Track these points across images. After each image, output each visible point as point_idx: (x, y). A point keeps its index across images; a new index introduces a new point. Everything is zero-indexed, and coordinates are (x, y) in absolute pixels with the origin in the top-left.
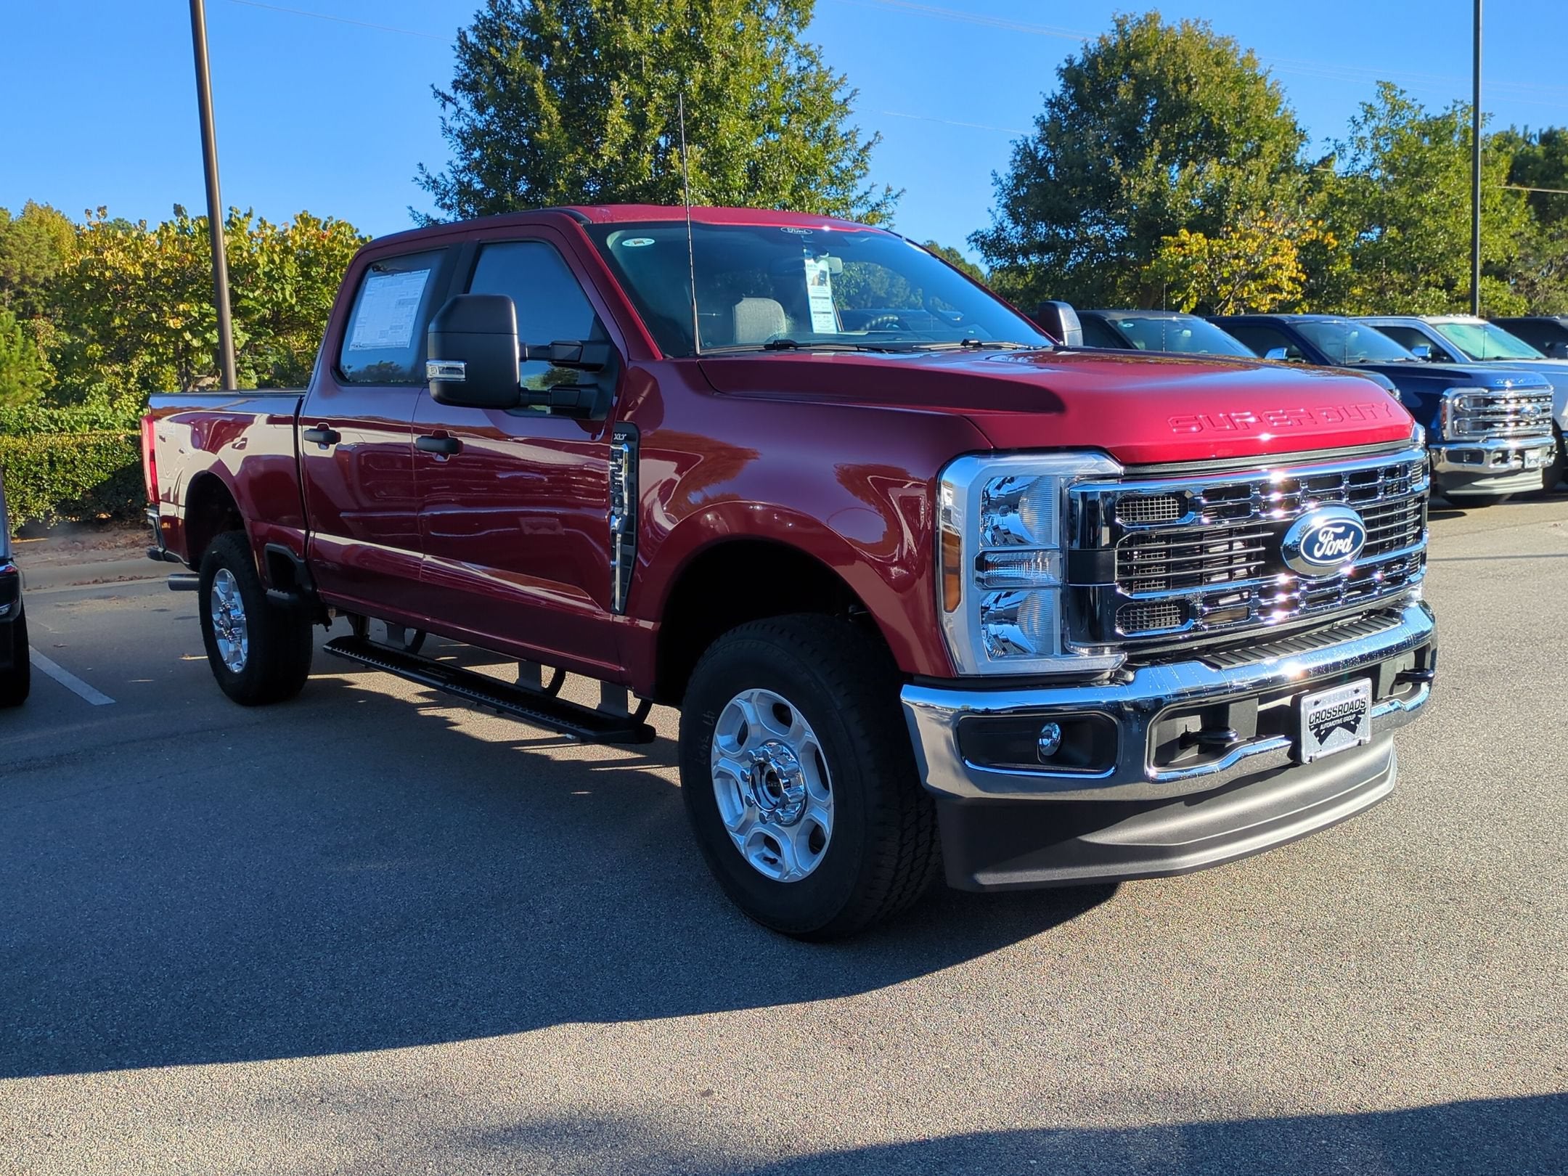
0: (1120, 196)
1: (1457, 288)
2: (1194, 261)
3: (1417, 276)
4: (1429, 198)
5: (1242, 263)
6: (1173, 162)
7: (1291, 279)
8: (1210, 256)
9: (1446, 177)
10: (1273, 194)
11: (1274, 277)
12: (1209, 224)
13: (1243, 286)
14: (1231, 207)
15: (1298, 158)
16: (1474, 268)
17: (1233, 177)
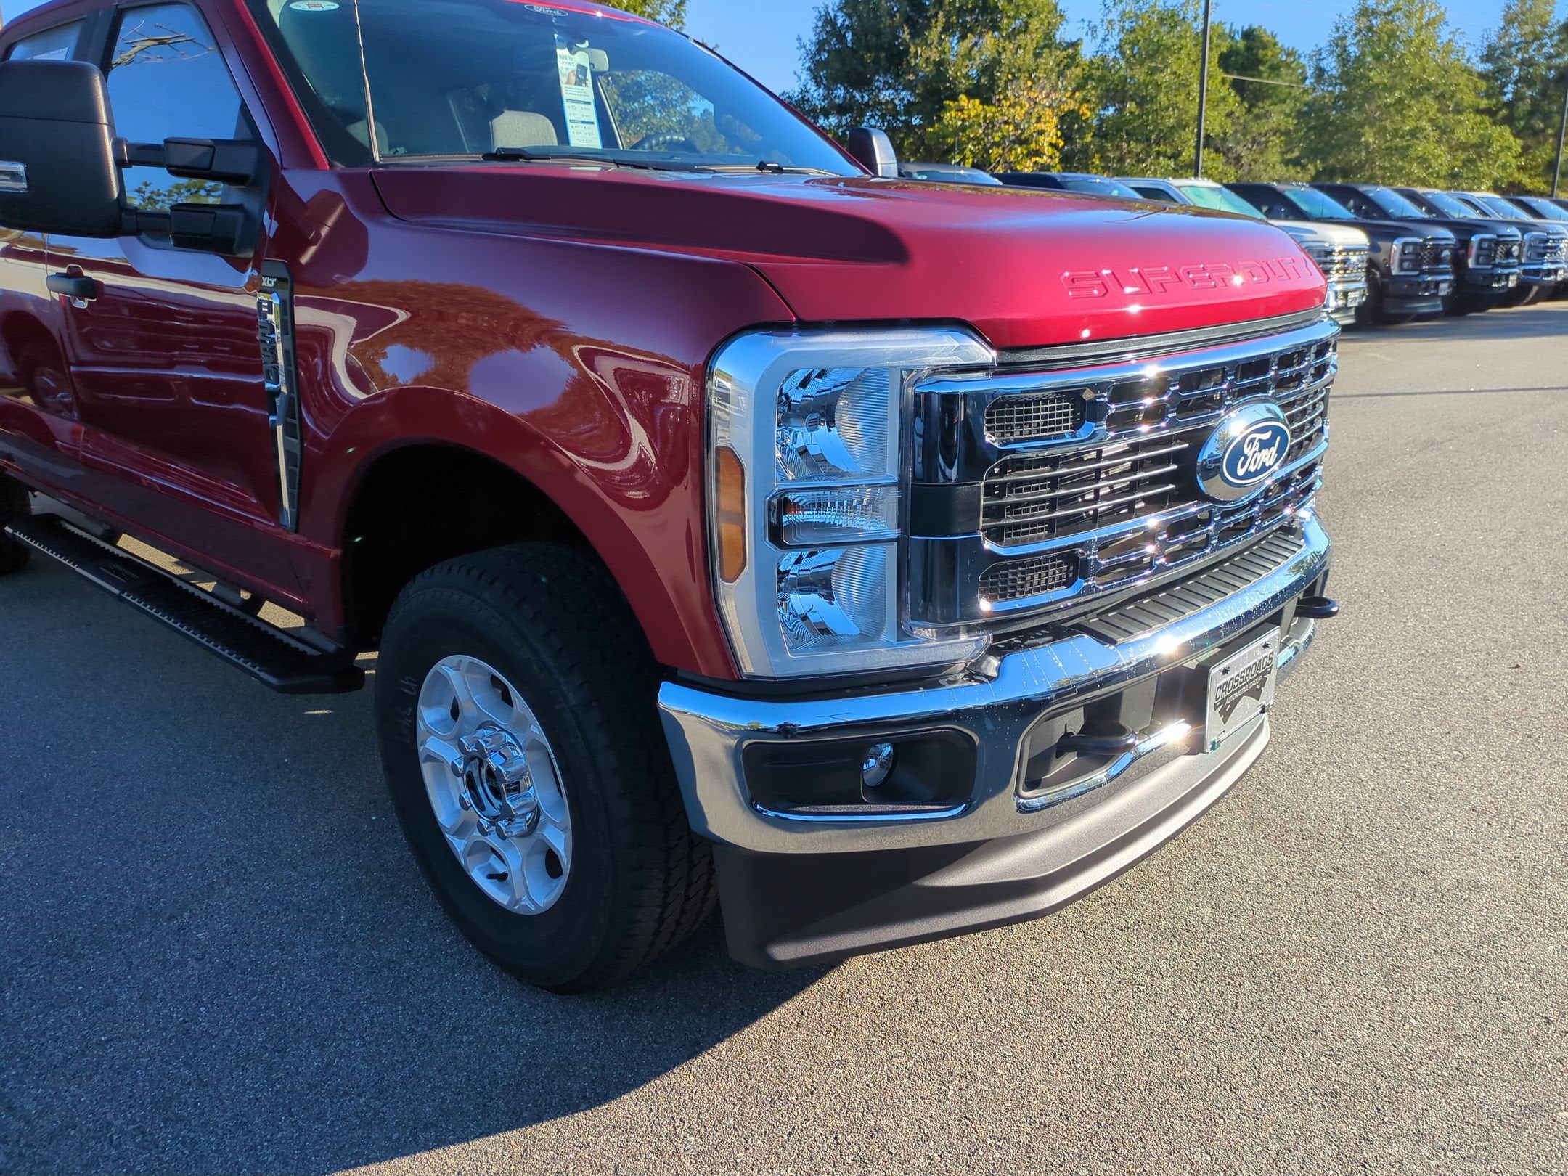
0: (909, 63)
1: (1181, 158)
2: (971, 126)
3: (1149, 146)
4: (1164, 77)
5: (1011, 128)
6: (953, 34)
7: (1051, 145)
8: (985, 121)
9: (1179, 59)
10: (1037, 66)
11: (1037, 142)
12: (984, 92)
13: (1011, 150)
14: (1002, 77)
15: (1058, 37)
16: (1198, 142)
17: (1004, 49)
